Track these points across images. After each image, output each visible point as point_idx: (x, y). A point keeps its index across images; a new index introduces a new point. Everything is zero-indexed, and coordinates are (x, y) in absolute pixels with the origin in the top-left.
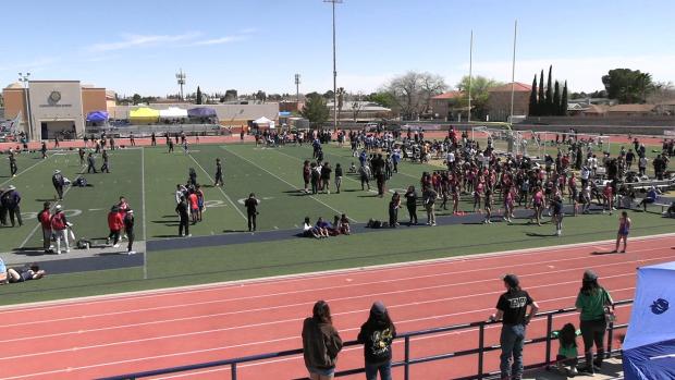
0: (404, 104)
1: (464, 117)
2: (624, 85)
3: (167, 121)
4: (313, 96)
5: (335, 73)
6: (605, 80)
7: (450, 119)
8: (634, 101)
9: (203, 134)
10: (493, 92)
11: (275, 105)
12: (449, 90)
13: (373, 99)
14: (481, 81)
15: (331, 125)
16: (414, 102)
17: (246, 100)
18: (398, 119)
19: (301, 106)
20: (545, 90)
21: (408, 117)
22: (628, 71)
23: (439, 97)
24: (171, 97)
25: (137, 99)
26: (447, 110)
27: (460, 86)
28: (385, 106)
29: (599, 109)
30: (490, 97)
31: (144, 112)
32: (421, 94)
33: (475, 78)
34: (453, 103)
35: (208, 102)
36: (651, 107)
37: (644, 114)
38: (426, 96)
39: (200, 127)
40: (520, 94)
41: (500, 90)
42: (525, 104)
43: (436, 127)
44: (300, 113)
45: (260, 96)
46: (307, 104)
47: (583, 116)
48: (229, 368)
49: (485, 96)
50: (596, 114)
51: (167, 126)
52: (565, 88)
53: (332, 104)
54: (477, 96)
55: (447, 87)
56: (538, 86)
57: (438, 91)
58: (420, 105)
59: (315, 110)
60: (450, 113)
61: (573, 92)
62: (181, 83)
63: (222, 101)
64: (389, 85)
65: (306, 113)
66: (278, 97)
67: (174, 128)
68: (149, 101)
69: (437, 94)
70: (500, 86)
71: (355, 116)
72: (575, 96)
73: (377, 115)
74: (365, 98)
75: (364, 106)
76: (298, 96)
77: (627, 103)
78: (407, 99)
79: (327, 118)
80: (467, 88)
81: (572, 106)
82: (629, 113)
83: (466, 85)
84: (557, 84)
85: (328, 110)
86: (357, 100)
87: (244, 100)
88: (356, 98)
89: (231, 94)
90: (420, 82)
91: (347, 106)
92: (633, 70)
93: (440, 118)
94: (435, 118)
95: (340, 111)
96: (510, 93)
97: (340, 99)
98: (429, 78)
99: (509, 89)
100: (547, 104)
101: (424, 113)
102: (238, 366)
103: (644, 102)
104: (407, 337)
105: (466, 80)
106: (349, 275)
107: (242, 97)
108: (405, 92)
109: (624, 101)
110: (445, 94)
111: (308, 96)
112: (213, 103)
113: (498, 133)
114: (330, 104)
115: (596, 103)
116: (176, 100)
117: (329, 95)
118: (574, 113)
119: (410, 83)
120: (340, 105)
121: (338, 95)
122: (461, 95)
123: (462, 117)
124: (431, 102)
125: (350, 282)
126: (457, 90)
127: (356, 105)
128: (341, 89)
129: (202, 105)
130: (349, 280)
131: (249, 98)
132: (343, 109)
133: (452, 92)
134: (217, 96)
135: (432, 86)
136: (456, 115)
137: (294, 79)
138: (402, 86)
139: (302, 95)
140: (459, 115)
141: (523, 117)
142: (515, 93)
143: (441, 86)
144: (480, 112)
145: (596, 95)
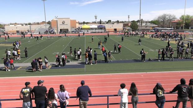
0: (162, 24)
1: (182, 28)
3: (92, 29)
4: (133, 21)
5: (140, 15)
7: (177, 28)
9: (102, 32)
10: (192, 20)
11: (122, 25)
13: (152, 22)
14: (188, 16)
15: (138, 30)
16: (166, 23)
19: (129, 24)
23: (173, 22)
24: (93, 22)
25: (84, 23)
26: (176, 26)
27: (180, 18)
28: (155, 24)
30: (191, 21)
31: (86, 26)
32: (168, 20)
33: (186, 15)
34: (178, 23)
35: (103, 24)
38: (169, 21)
39: (100, 31)
43: (172, 31)
44: (129, 26)
45: (118, 22)
46: (131, 24)
48: (107, 97)
49: (190, 21)
51: (92, 30)
54: (187, 21)
55: (177, 18)
57: (173, 20)
58: (167, 24)
59: (134, 25)
60: (177, 26)
62: (96, 18)
63: (107, 23)
64: (157, 18)
65: (131, 27)
66: (123, 22)
67: (94, 31)
68: (87, 23)
71: (146, 27)
73: (153, 27)
74: (149, 22)
75: (149, 24)
76: (129, 22)
78: (163, 22)
79: (137, 28)
80: (183, 19)
83: (182, 18)
85: (137, 26)
86: (147, 23)
87: (113, 23)
88: (147, 22)
89: (110, 21)
90: (167, 17)
91: (144, 24)
95: (141, 26)
97: (142, 22)
98: (170, 16)
102: (109, 97)
105: (183, 16)
106: (142, 74)
107: (113, 22)
108: (162, 20)
110: (176, 20)
111: (132, 21)
112: (105, 24)
114: (138, 24)
116: (95, 23)
117: (138, 21)
119: (164, 17)
121: (141, 21)
122: (181, 21)
123: (181, 28)
124: (171, 23)
125: (143, 77)
126: (180, 19)
127: (146, 24)
128: (142, 19)
129: (101, 25)
130: (142, 76)
131: (114, 22)
132: (142, 25)
133: (178, 20)
134: (105, 22)
135: (171, 19)
136: (179, 28)
137: (128, 17)
138: (161, 18)
139: (130, 21)
140: (180, 27)
143: (174, 18)
144: (187, 26)
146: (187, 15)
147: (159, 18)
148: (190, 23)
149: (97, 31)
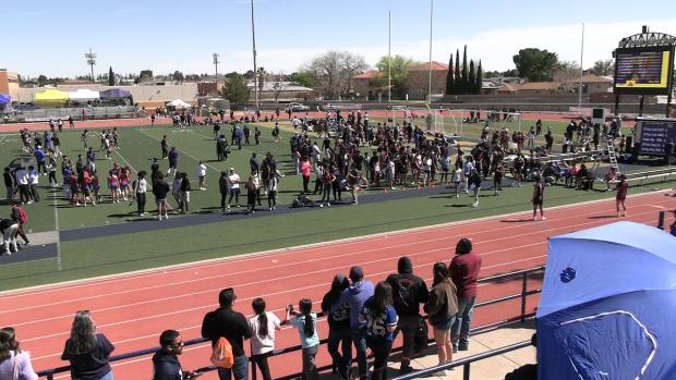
0: (325, 84)
1: (385, 96)
2: (533, 64)
3: (77, 104)
4: (233, 76)
5: (255, 52)
6: (516, 59)
7: (372, 98)
8: (543, 79)
9: (118, 117)
10: (411, 72)
11: (192, 88)
12: (369, 69)
13: (295, 79)
14: (399, 60)
15: (252, 106)
16: (336, 80)
17: (162, 81)
18: (320, 98)
19: (220, 86)
20: (461, 69)
21: (330, 96)
22: (536, 50)
23: (360, 76)
24: (81, 78)
25: (42, 81)
26: (368, 89)
27: (379, 66)
28: (306, 86)
29: (510, 87)
30: (409, 76)
31: (50, 94)
32: (341, 73)
33: (394, 57)
34: (373, 82)
35: (122, 84)
36: (558, 84)
37: (552, 91)
38: (347, 76)
39: (114, 109)
40: (437, 73)
41: (418, 69)
42: (443, 83)
43: (358, 106)
44: (219, 93)
45: (178, 77)
46: (227, 84)
47: (497, 94)
49: (405, 75)
50: (509, 92)
51: (77, 109)
52: (480, 67)
53: (253, 84)
54: (396, 76)
55: (367, 66)
56: (454, 65)
57: (359, 71)
58: (341, 85)
59: (236, 90)
60: (370, 92)
61: (487, 71)
62: (92, 63)
63: (136, 82)
64: (310, 64)
65: (226, 94)
66: (196, 78)
68: (56, 82)
69: (358, 74)
70: (418, 65)
71: (276, 97)
72: (489, 75)
73: (300, 95)
74: (287, 78)
75: (284, 86)
76: (217, 77)
77: (537, 81)
78: (328, 78)
79: (247, 98)
80: (386, 68)
81: (486, 85)
82: (538, 91)
83: (385, 62)
84: (472, 62)
85: (248, 91)
86: (278, 80)
87: (160, 81)
88: (277, 78)
89: (146, 74)
90: (340, 61)
91: (268, 86)
92: (542, 49)
93: (361, 97)
94: (356, 97)
95: (261, 91)
96: (427, 72)
97: (261, 79)
98: (349, 57)
99: (427, 68)
100: (463, 83)
101: (345, 93)
103: (551, 80)
105: (384, 60)
106: (275, 256)
107: (158, 77)
108: (326, 72)
109: (534, 79)
110: (366, 74)
111: (227, 76)
112: (128, 84)
114: (250, 84)
115: (508, 82)
116: (86, 81)
117: (249, 75)
118: (488, 91)
119: (330, 62)
120: (261, 86)
121: (258, 75)
122: (381, 74)
123: (383, 96)
124: (352, 81)
125: (276, 264)
126: (377, 69)
127: (277, 85)
128: (262, 69)
129: (115, 87)
130: (275, 261)
131: (166, 78)
132: (264, 89)
133: (373, 72)
134: (131, 77)
135: (352, 65)
136: (377, 94)
138: (323, 65)
139: (221, 75)
140: (380, 95)
141: (441, 95)
142: (433, 71)
143: (361, 66)
144: (400, 91)
145: (508, 74)
146: (397, 57)
147: (316, 63)
148: (406, 80)
149: (100, 110)
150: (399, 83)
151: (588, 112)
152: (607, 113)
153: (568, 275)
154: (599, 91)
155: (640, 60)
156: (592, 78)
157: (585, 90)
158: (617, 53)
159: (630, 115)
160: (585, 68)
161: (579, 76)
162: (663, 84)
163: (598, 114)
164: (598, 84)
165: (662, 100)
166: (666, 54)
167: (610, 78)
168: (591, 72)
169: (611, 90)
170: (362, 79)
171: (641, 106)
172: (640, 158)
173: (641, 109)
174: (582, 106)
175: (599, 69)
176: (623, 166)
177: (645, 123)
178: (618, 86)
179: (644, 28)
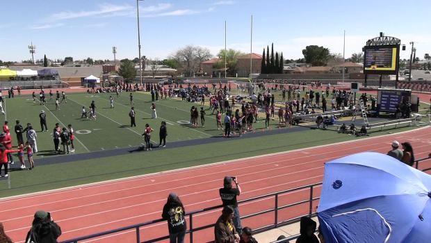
0: (185, 67)
1: (223, 75)
2: (315, 55)
3: (22, 79)
4: (125, 61)
5: (140, 46)
6: (304, 52)
7: (214, 76)
8: (321, 64)
9: (50, 87)
11: (100, 68)
12: (213, 57)
13: (165, 63)
14: (232, 52)
15: (138, 80)
16: (192, 64)
17: (79, 64)
18: (182, 76)
19: (117, 68)
20: (270, 58)
21: (188, 75)
22: (316, 47)
23: (207, 62)
24: (25, 62)
26: (213, 70)
27: (219, 55)
28: (173, 68)
29: (301, 70)
30: (238, 62)
32: (195, 60)
33: (228, 50)
34: (215, 66)
35: (52, 65)
36: (330, 68)
37: (326, 72)
38: (199, 62)
39: (46, 82)
40: (255, 60)
41: (243, 57)
42: (259, 66)
43: (206, 81)
44: (117, 72)
45: (89, 61)
46: (121, 66)
47: (292, 74)
49: (235, 61)
50: (300, 72)
51: (23, 82)
52: (282, 57)
53: (138, 67)
54: (230, 62)
55: (211, 56)
56: (266, 55)
57: (206, 58)
58: (195, 67)
59: (127, 72)
60: (214, 72)
62: (32, 52)
63: (62, 64)
64: (175, 54)
65: (121, 73)
66: (101, 62)
67: (29, 83)
68: (8, 64)
69: (206, 60)
70: (243, 55)
71: (154, 74)
72: (288, 62)
73: (168, 73)
74: (160, 63)
75: (159, 68)
76: (115, 62)
77: (317, 66)
78: (187, 63)
79: (136, 75)
80: (224, 57)
81: (286, 68)
82: (318, 72)
83: (223, 55)
84: (277, 54)
85: (135, 71)
87: (78, 64)
88: (154, 63)
89: (69, 60)
90: (195, 52)
91: (149, 68)
92: (320, 46)
93: (208, 75)
94: (204, 75)
95: (144, 71)
96: (250, 59)
97: (144, 63)
98: (200, 50)
99: (249, 57)
100: (271, 66)
101: (198, 73)
103: (326, 65)
104: (191, 215)
105: (222, 52)
106: (153, 178)
107: (76, 62)
108: (185, 59)
109: (315, 65)
110: (211, 60)
111: (122, 61)
112: (56, 66)
113: (244, 84)
114: (137, 67)
115: (299, 66)
116: (29, 64)
117: (136, 61)
118: (287, 72)
119: (188, 53)
120: (144, 67)
121: (142, 61)
122: (220, 61)
123: (221, 75)
124: (202, 65)
126: (218, 57)
127: (154, 67)
128: (144, 57)
129: (48, 68)
130: (153, 181)
131: (81, 62)
132: (146, 70)
133: (215, 59)
134: (58, 61)
135: (202, 55)
136: (218, 74)
137: (112, 50)
138: (183, 55)
139: (118, 61)
140: (220, 74)
141: (258, 74)
142: (253, 59)
143: (208, 55)
144: (232, 72)
145: (299, 61)
146: (230, 50)
147: (179, 54)
148: (236, 65)
149: (37, 83)
150: (232, 67)
151: (349, 85)
152: (360, 85)
153: (337, 185)
154: (355, 72)
155: (379, 53)
156: (351, 64)
157: (346, 71)
158: (365, 49)
159: (374, 87)
160: (346, 58)
161: (342, 63)
162: (393, 68)
163: (355, 86)
164: (354, 68)
165: (393, 78)
166: (394, 50)
167: (361, 64)
168: (350, 60)
169: (362, 72)
170: (209, 64)
171: (381, 81)
172: (381, 113)
173: (380, 84)
174: (345, 81)
175: (355, 59)
176: (370, 118)
177: (383, 92)
178: (366, 69)
179: (381, 34)
